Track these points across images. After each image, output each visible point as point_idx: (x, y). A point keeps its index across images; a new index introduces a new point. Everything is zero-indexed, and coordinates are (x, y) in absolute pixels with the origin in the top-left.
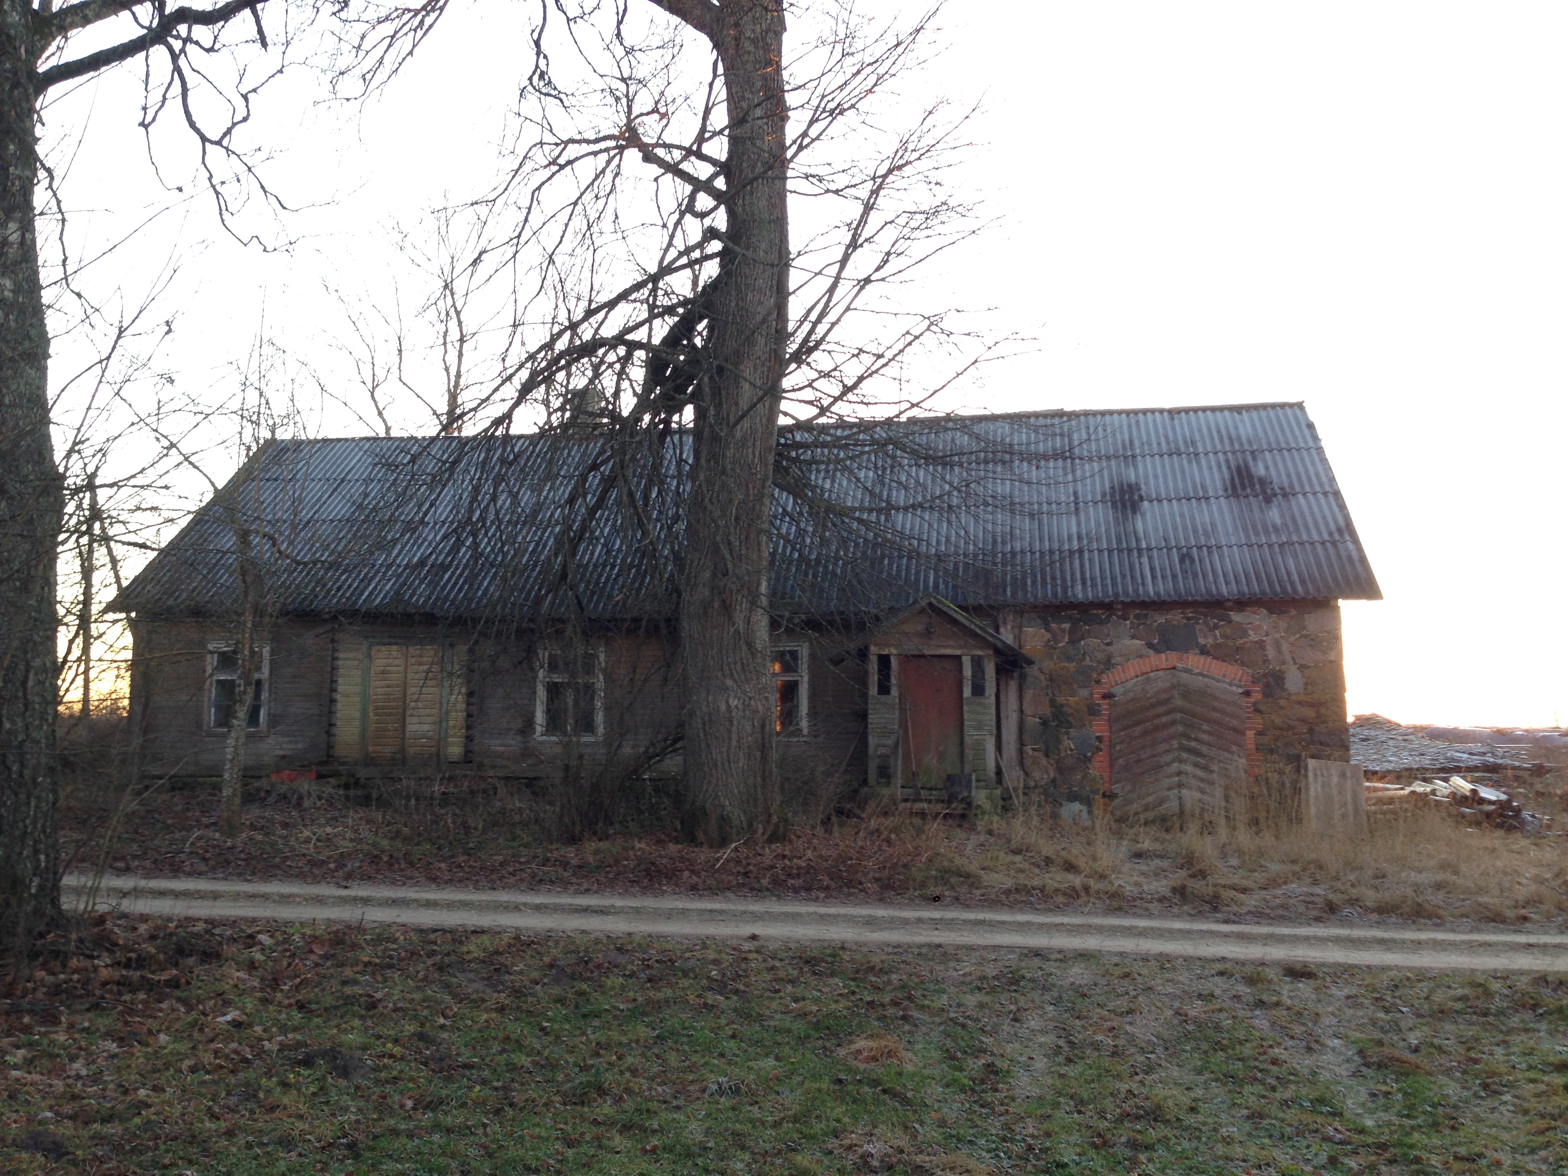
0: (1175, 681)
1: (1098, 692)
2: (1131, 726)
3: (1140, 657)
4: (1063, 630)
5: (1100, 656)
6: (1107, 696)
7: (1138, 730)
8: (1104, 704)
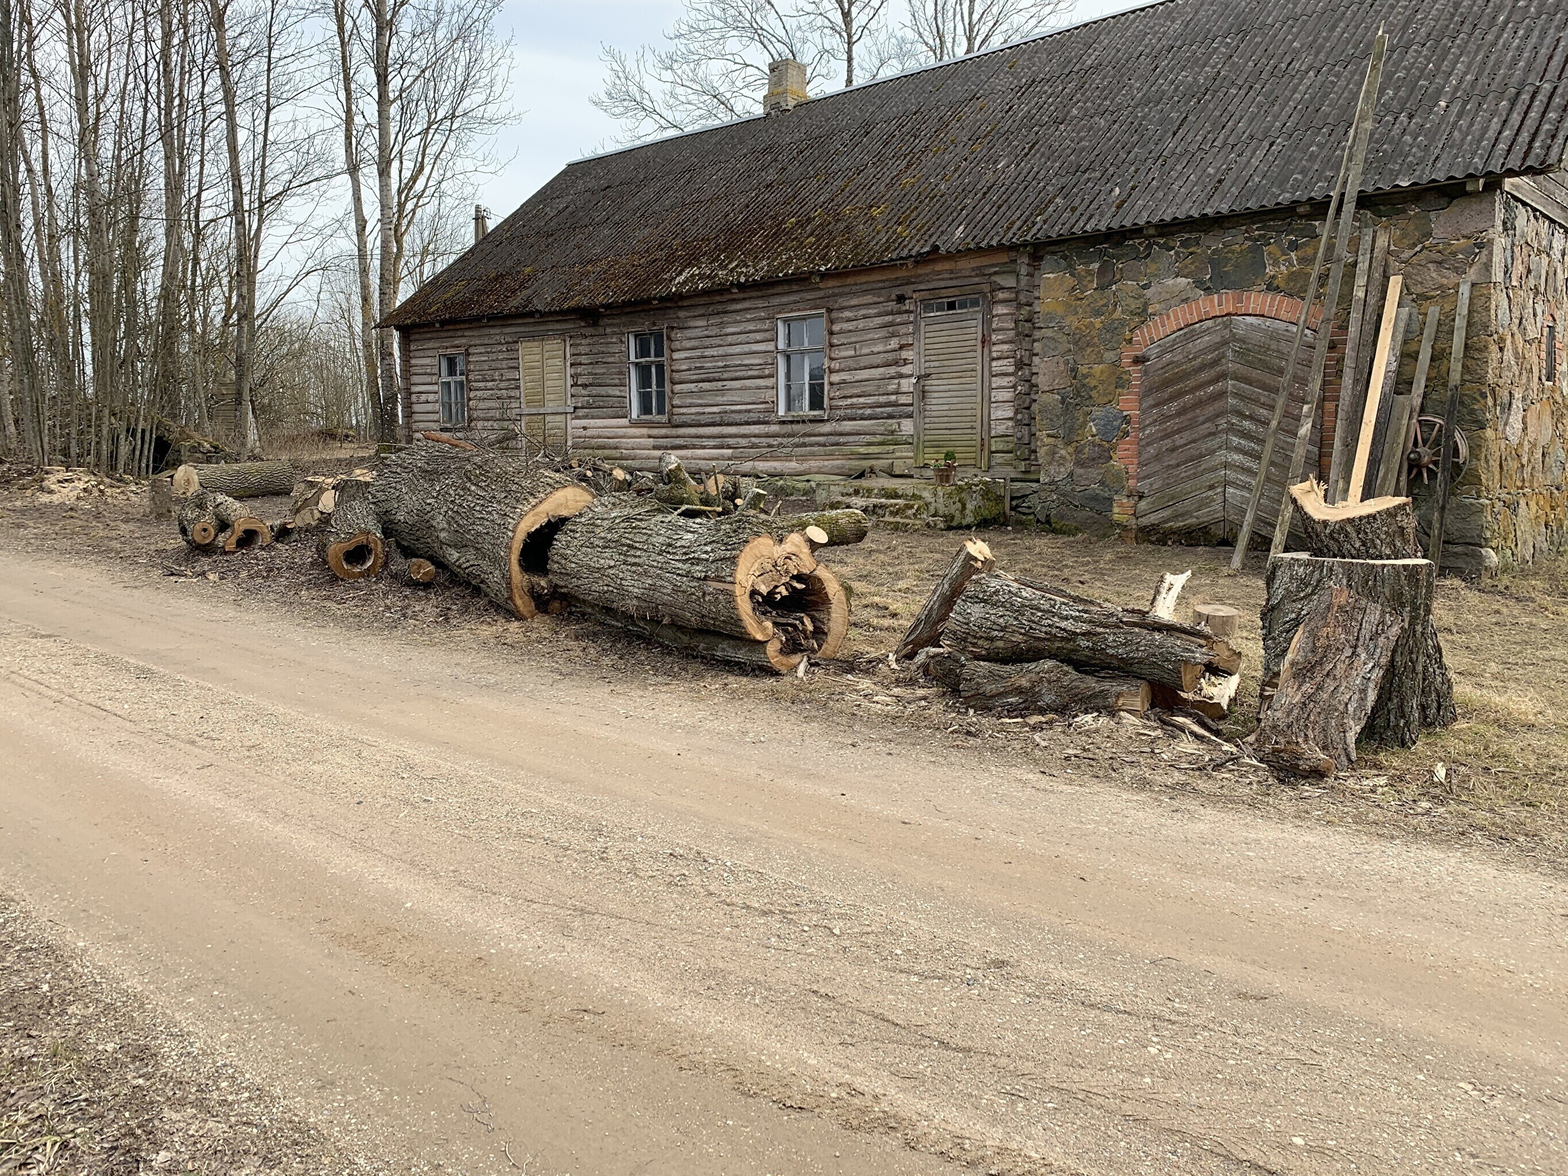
0: (1226, 333)
1: (1128, 354)
2: (1165, 402)
3: (1186, 300)
4: (1089, 272)
5: (1134, 305)
6: (1138, 361)
7: (1174, 406)
8: (1135, 372)
